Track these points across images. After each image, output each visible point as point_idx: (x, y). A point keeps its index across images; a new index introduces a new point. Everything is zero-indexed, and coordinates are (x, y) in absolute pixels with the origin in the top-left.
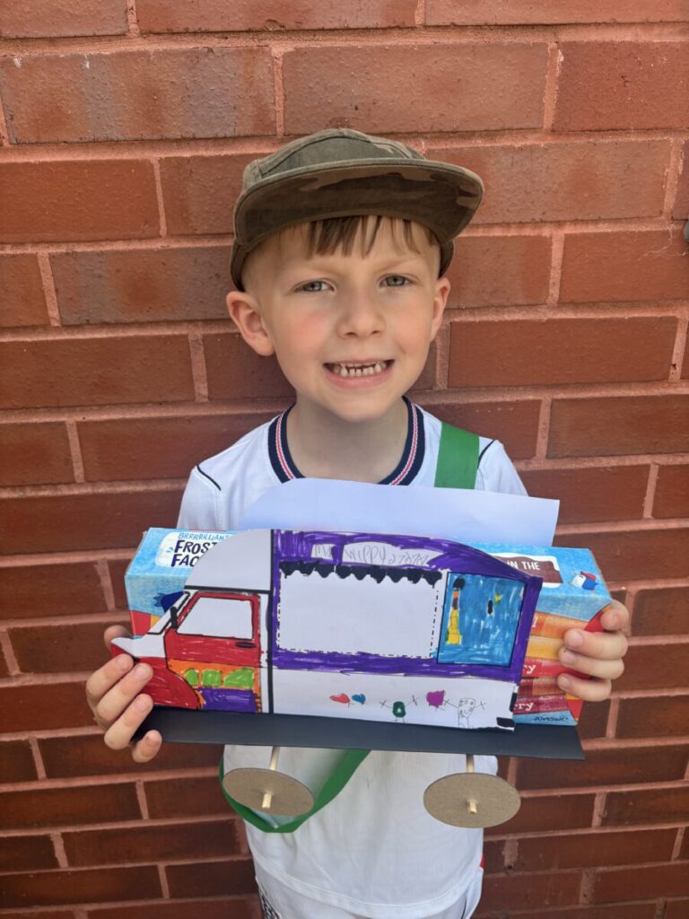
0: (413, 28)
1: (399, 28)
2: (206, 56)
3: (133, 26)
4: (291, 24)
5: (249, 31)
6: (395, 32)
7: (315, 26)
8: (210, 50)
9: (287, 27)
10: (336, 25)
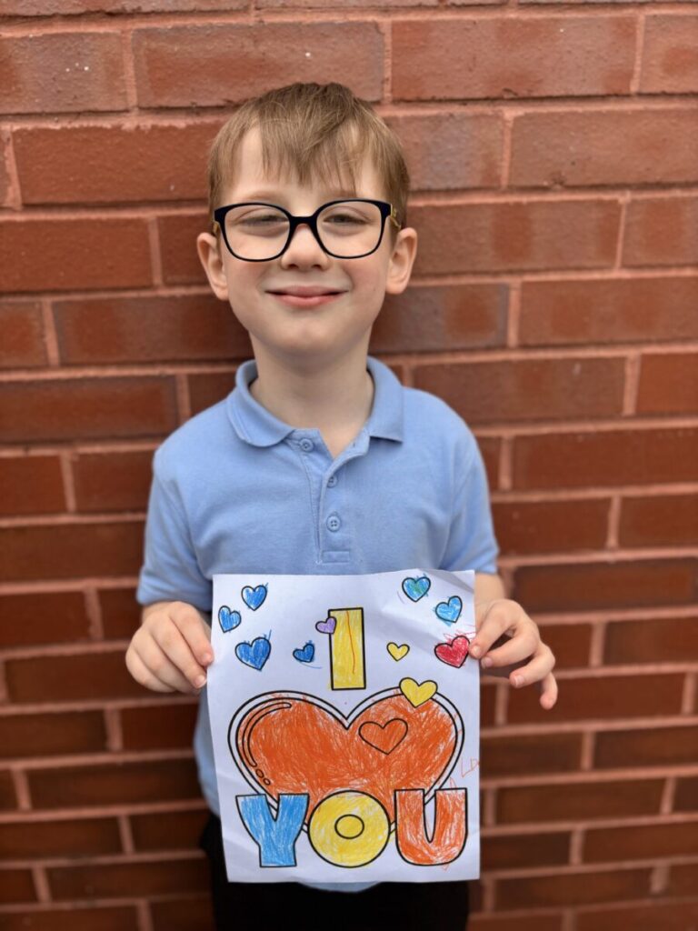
0: (627, 96)
1: (616, 95)
2: (447, 119)
3: (388, 95)
4: (524, 93)
5: (487, 99)
6: (613, 99)
7: (543, 94)
8: (451, 115)
9: (520, 95)
10: (562, 93)
